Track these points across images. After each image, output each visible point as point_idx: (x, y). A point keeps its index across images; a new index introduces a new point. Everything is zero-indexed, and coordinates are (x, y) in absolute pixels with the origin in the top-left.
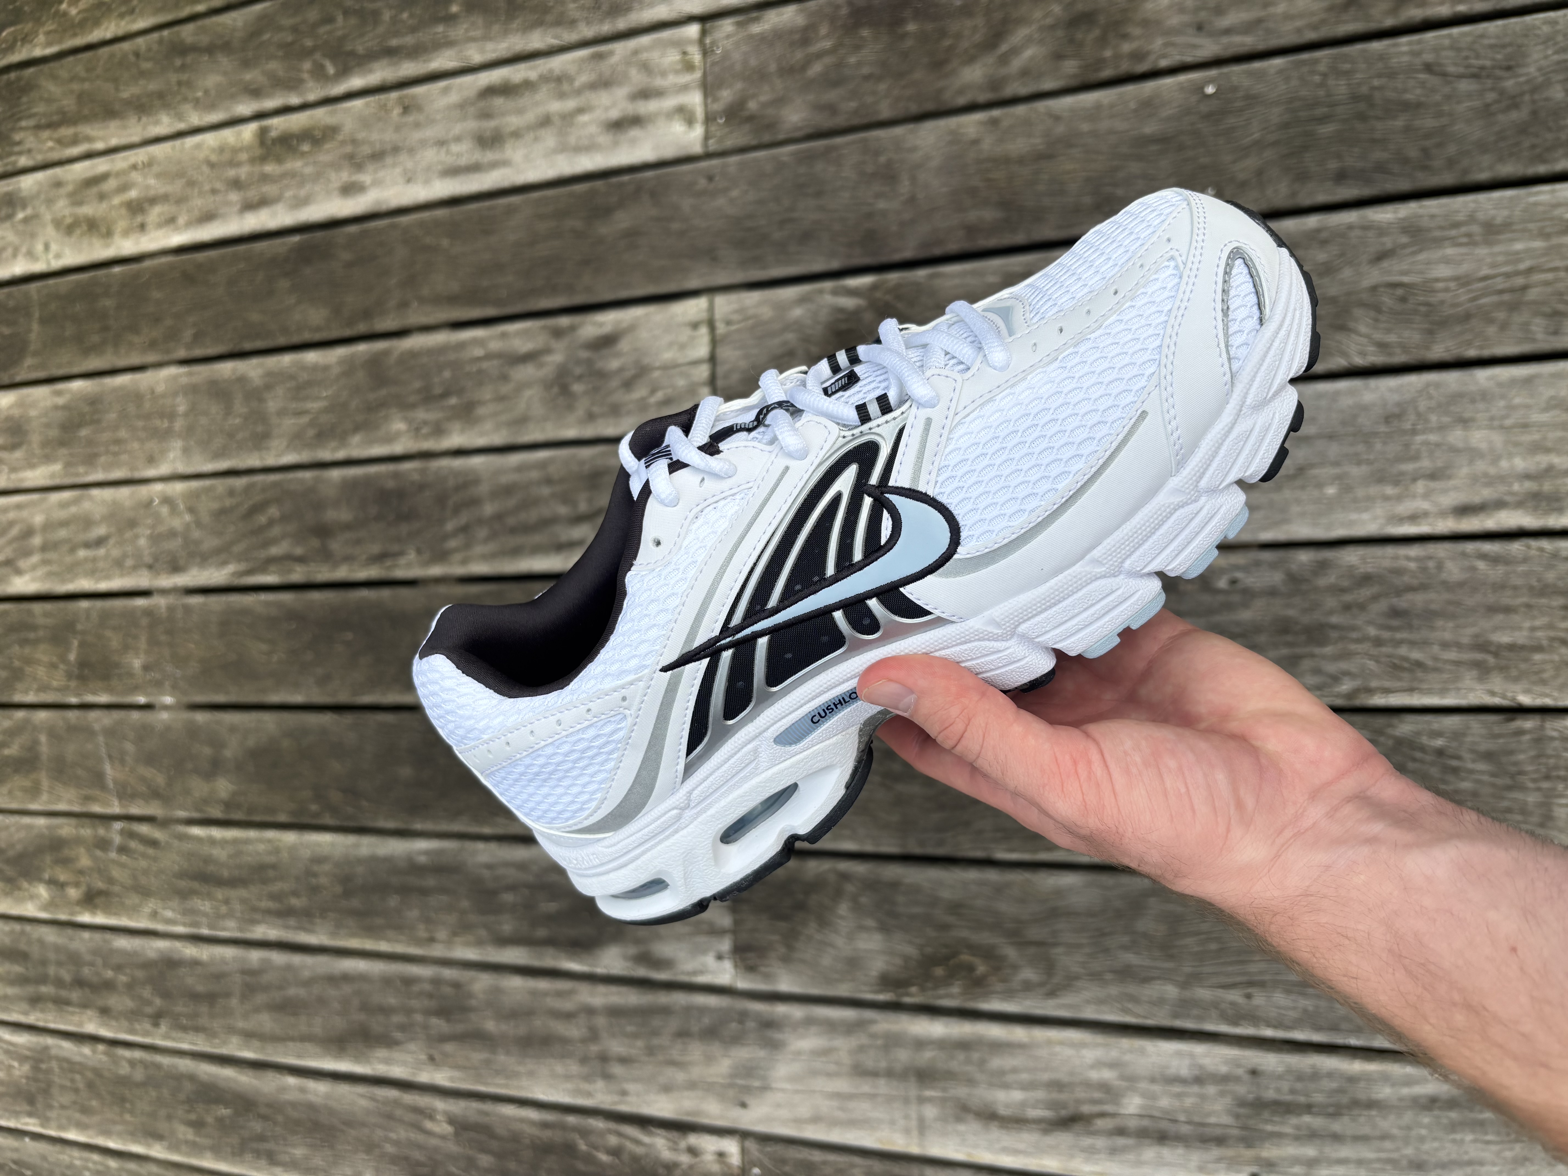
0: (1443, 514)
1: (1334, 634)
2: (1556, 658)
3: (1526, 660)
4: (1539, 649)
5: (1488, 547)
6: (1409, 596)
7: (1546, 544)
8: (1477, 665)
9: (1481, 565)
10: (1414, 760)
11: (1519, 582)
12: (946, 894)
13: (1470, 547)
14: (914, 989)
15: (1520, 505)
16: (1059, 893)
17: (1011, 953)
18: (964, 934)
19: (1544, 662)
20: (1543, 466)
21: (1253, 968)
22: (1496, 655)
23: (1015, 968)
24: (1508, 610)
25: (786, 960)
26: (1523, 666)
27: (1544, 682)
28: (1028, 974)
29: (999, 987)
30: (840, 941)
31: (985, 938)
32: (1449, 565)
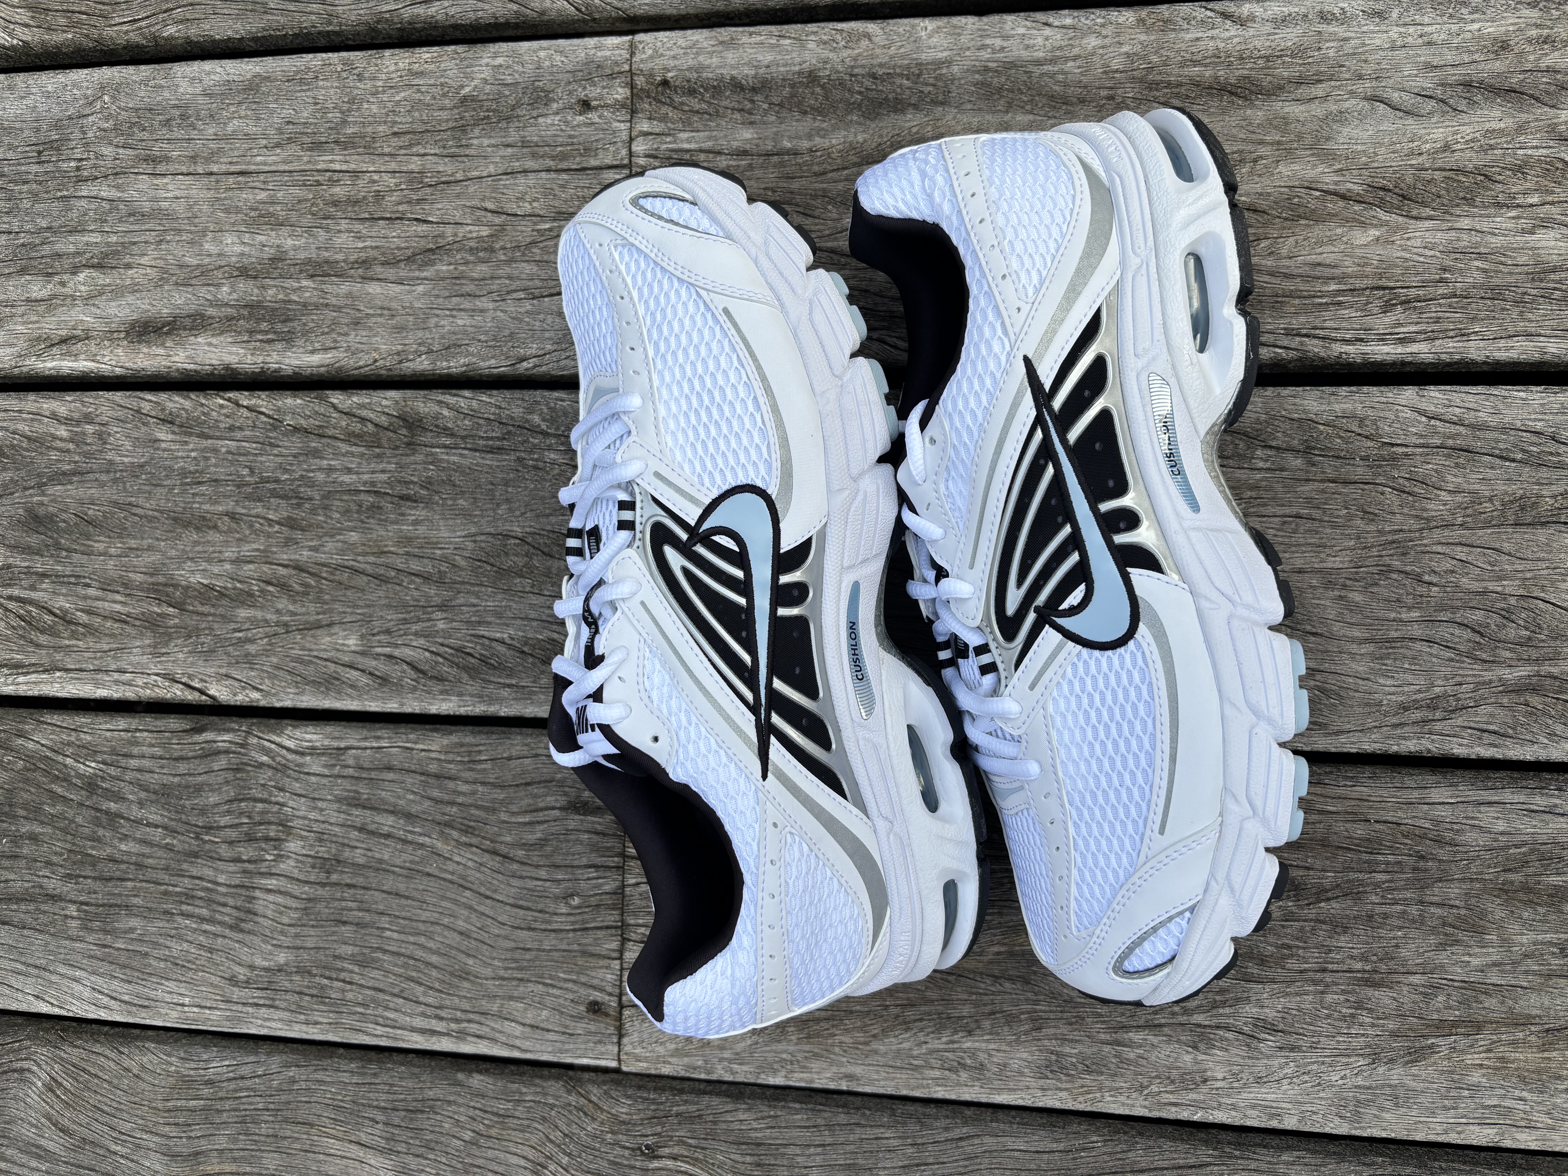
0: (110, 336)
2: (272, 617)
3: (225, 619)
4: (245, 598)
5: (175, 402)
6: (56, 490)
7: (262, 401)
8: (152, 623)
9: (163, 434)
10: (55, 797)
11: (221, 472)
13: (148, 401)
15: (227, 324)
19: (255, 623)
20: (269, 252)
22: (180, 606)
24: (203, 524)
26: (221, 630)
27: (249, 660)
32: (118, 435)
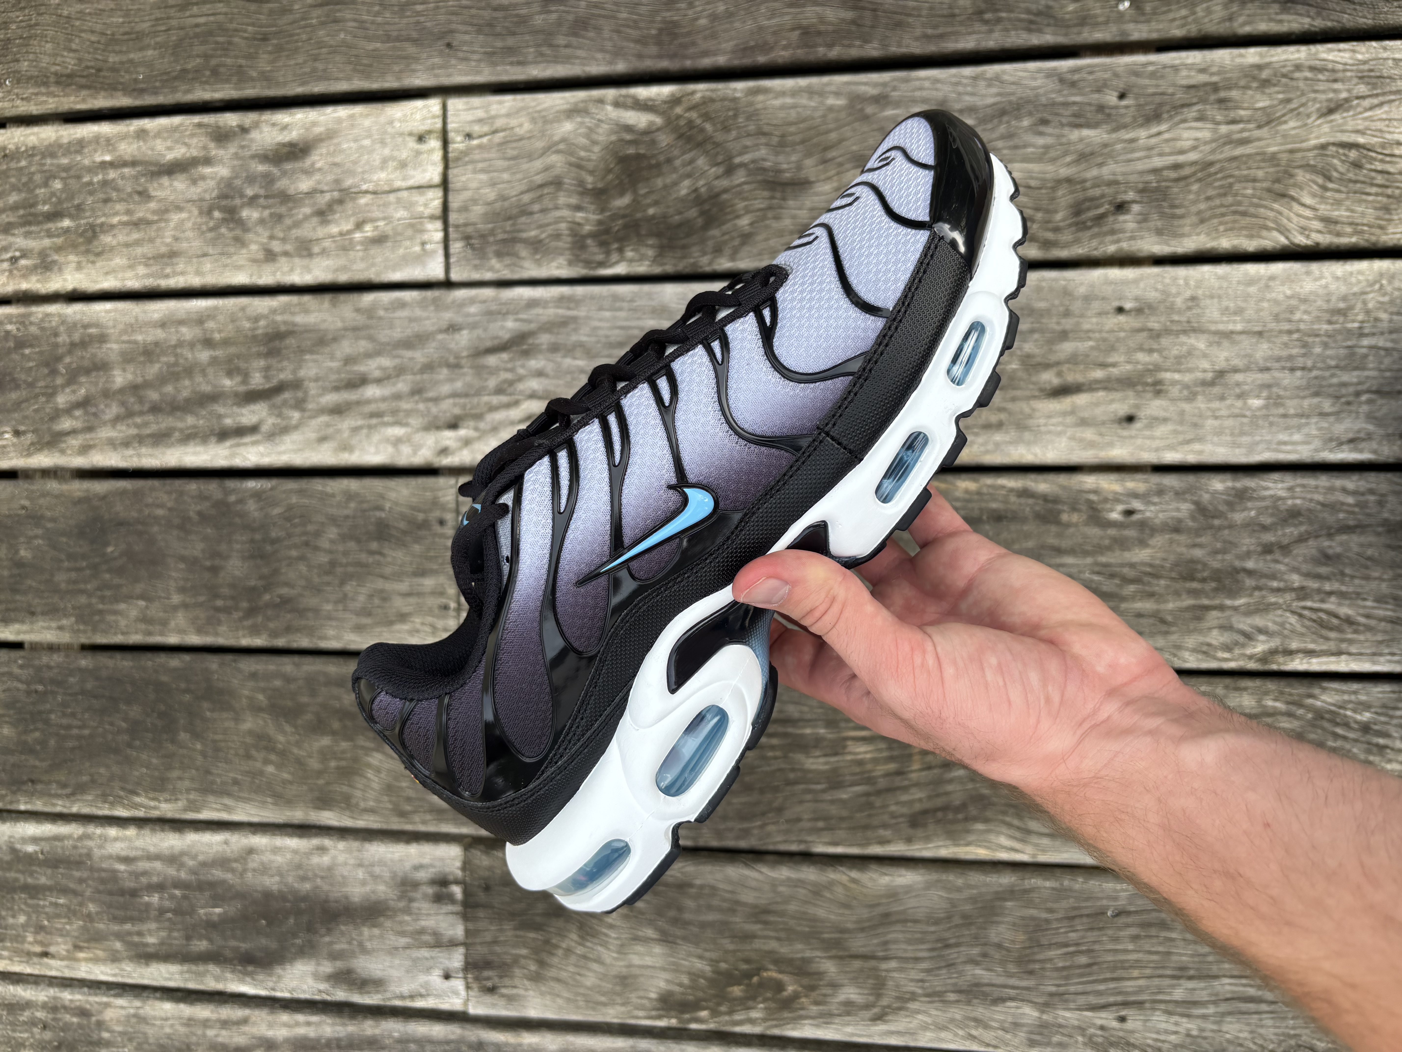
1: (1249, 582)
12: (748, 897)
14: (704, 1014)
16: (893, 894)
17: (830, 967)
18: (773, 945)
21: (1129, 985)
23: (835, 986)
25: (536, 978)
28: (851, 993)
29: (814, 1009)
30: (608, 956)
31: (799, 950)
